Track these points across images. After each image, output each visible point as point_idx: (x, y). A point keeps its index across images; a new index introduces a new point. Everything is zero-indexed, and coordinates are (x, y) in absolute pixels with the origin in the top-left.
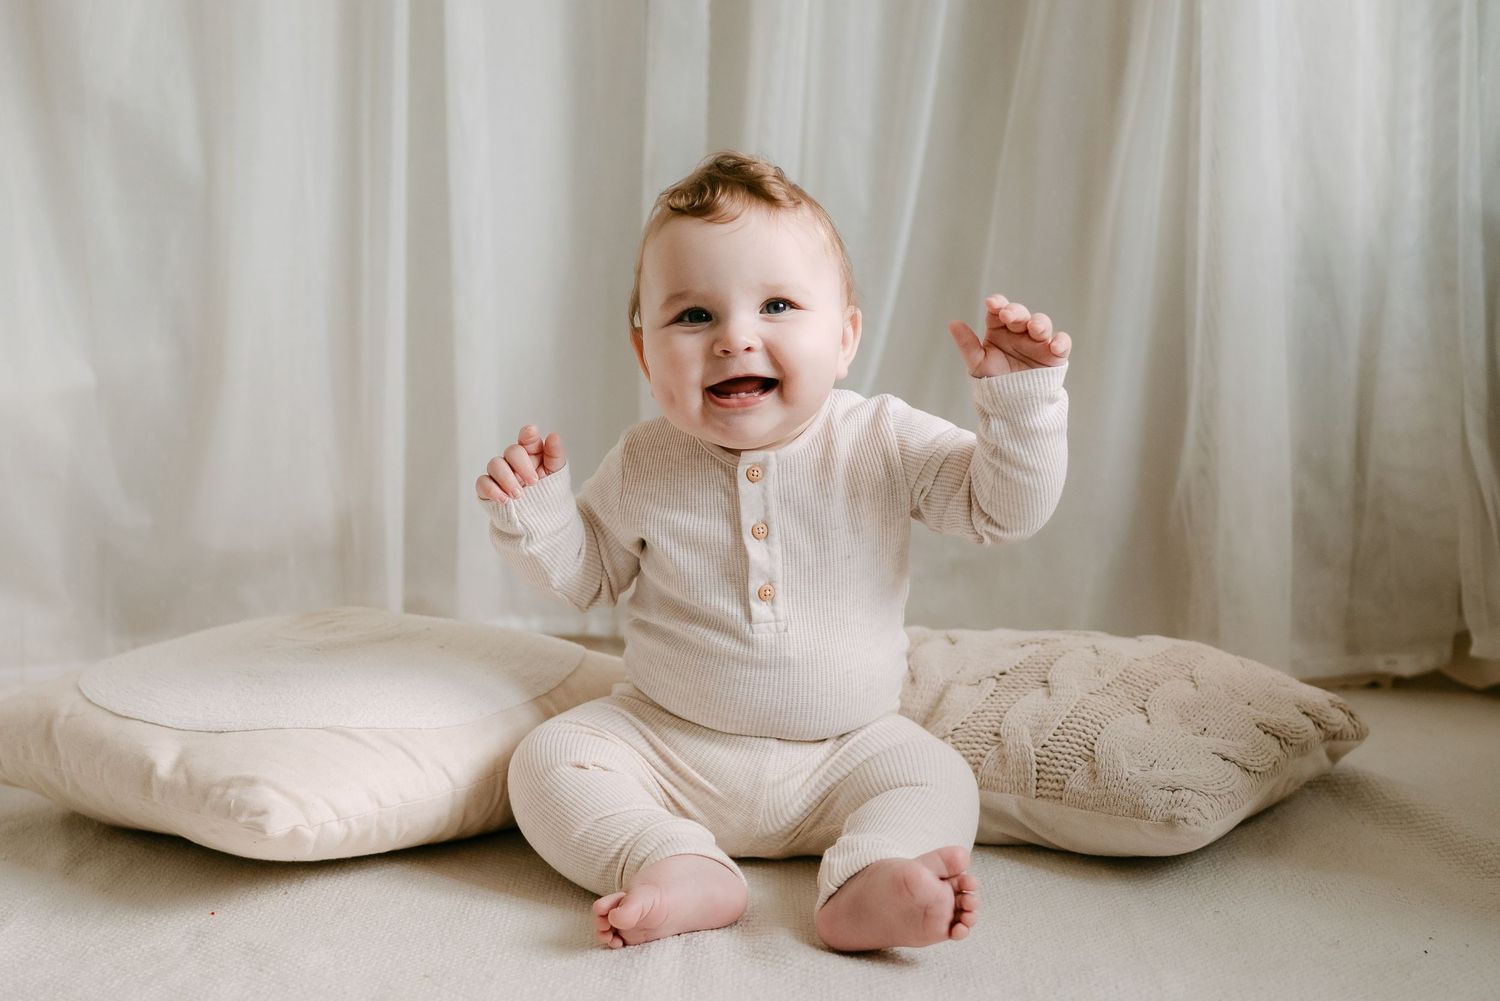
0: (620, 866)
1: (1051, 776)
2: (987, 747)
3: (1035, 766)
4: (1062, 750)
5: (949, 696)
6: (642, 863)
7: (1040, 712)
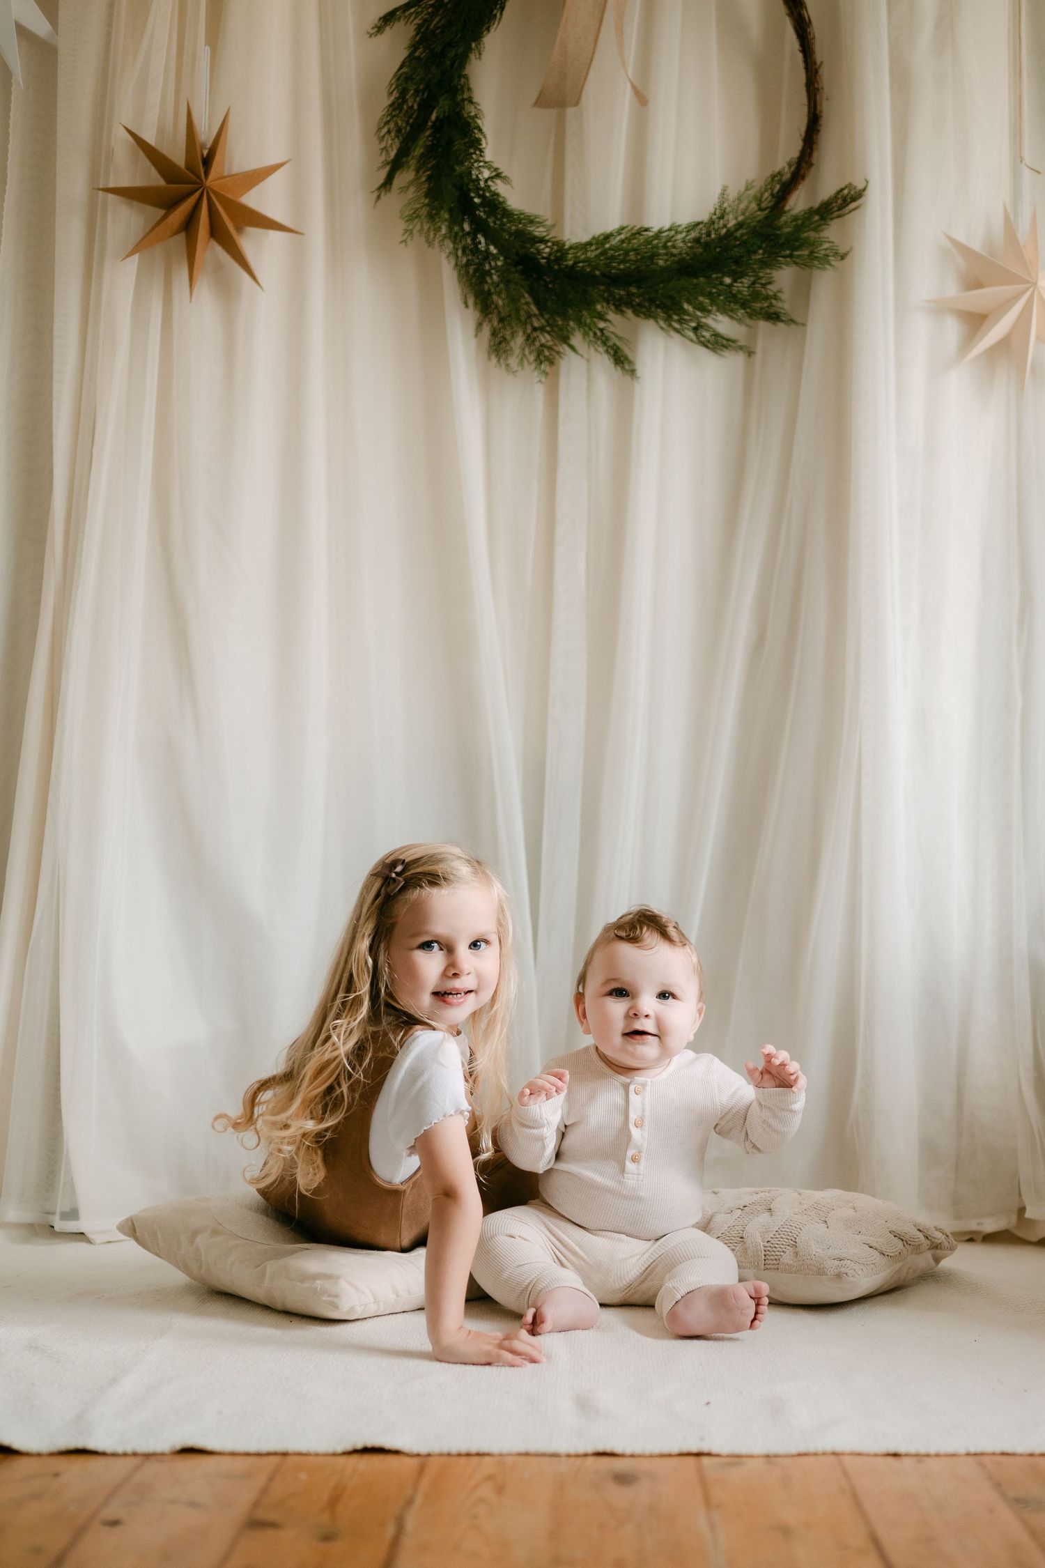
0: (528, 1292)
1: (772, 1257)
2: (736, 1245)
3: (763, 1253)
4: (779, 1242)
5: (714, 1220)
6: (541, 1291)
7: (766, 1224)
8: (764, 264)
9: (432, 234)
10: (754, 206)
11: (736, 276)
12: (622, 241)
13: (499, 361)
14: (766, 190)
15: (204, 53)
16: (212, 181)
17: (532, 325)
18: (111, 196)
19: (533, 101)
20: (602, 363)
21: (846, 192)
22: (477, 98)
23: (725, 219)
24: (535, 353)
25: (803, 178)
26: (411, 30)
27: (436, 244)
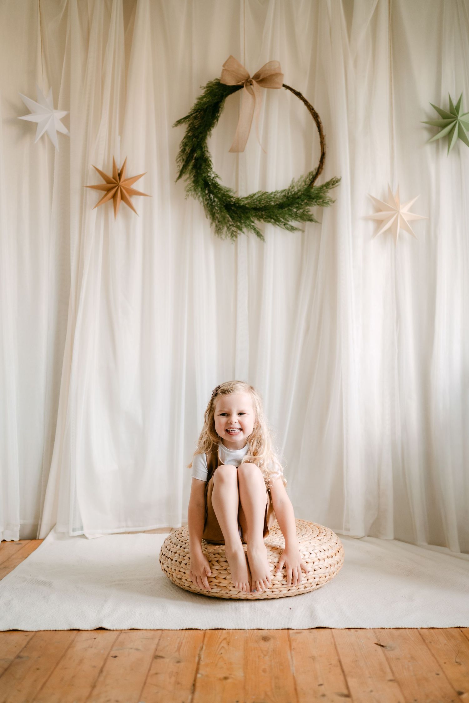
8: (307, 204)
9: (195, 195)
10: (303, 184)
11: (298, 208)
12: (259, 196)
13: (218, 236)
14: (308, 178)
15: (118, 138)
16: (122, 183)
17: (229, 224)
18: (88, 188)
19: (228, 150)
20: (253, 236)
21: (334, 179)
22: (209, 151)
23: (294, 188)
24: (230, 234)
25: (320, 174)
26: (187, 126)
27: (197, 199)
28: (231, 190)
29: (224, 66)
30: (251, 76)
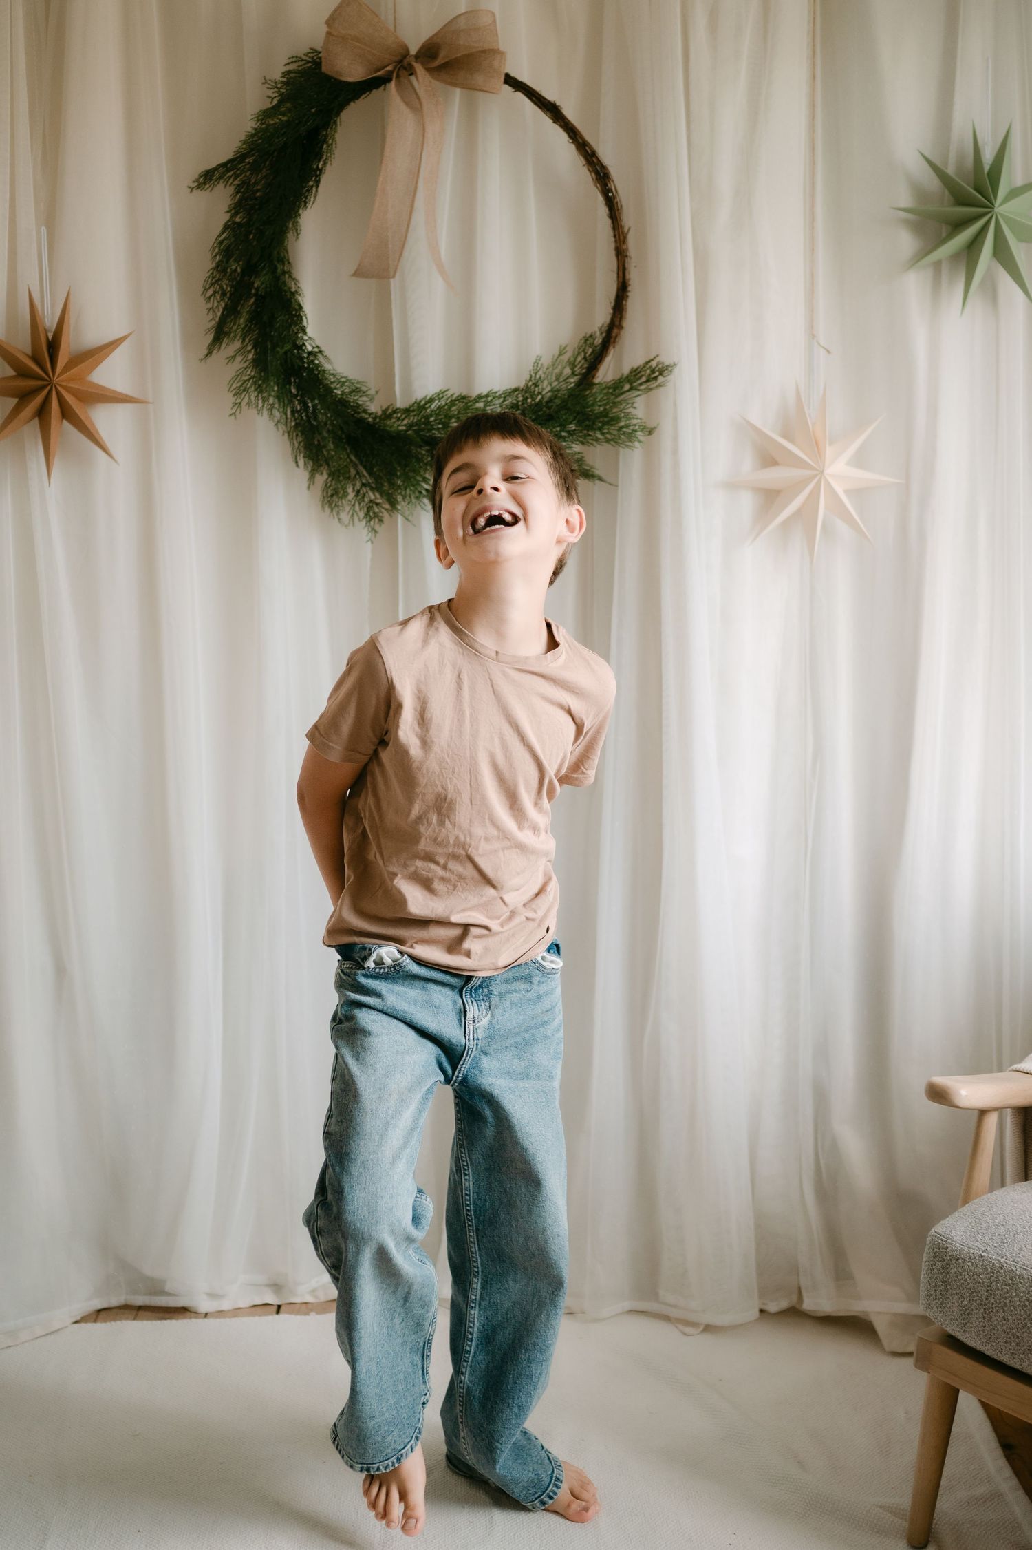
8: (576, 437)
9: (260, 404)
10: (568, 371)
12: (442, 407)
13: (331, 513)
14: (579, 354)
17: (361, 482)
19: (353, 272)
21: (654, 364)
22: (297, 273)
23: (540, 387)
24: (365, 509)
25: (615, 343)
26: (231, 190)
27: (265, 412)
28: (364, 389)
29: (330, 22)
30: (413, 51)
